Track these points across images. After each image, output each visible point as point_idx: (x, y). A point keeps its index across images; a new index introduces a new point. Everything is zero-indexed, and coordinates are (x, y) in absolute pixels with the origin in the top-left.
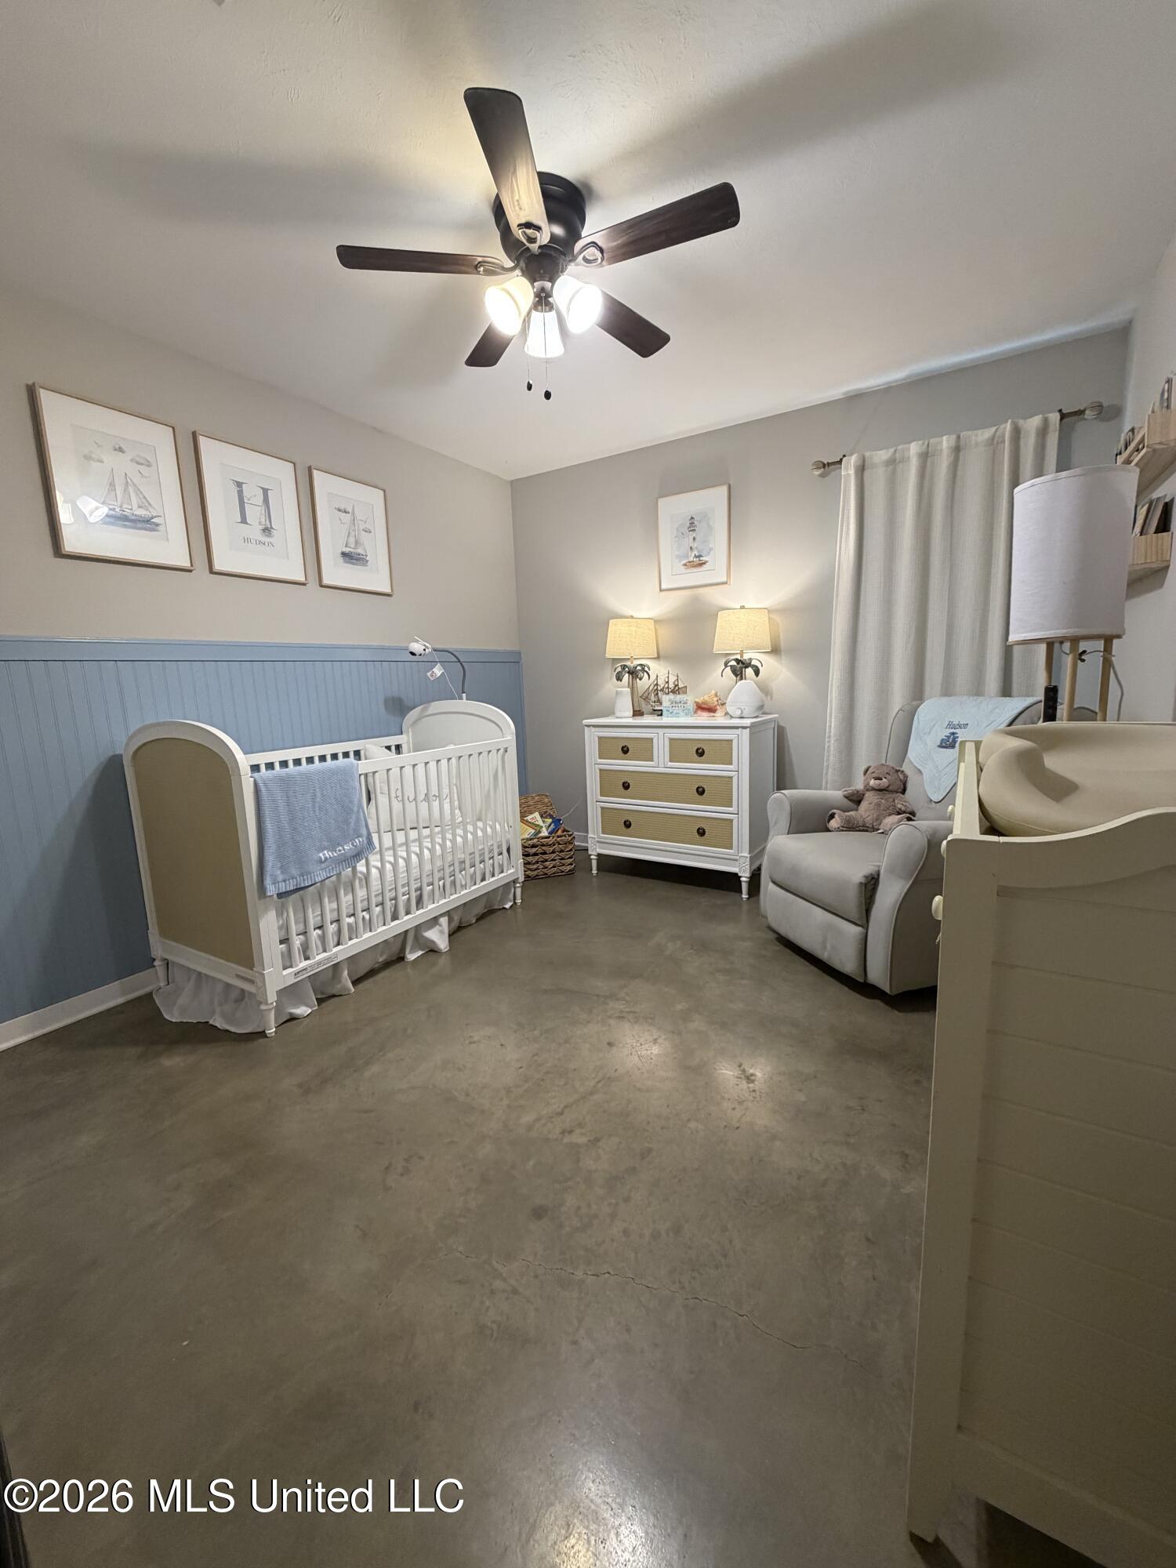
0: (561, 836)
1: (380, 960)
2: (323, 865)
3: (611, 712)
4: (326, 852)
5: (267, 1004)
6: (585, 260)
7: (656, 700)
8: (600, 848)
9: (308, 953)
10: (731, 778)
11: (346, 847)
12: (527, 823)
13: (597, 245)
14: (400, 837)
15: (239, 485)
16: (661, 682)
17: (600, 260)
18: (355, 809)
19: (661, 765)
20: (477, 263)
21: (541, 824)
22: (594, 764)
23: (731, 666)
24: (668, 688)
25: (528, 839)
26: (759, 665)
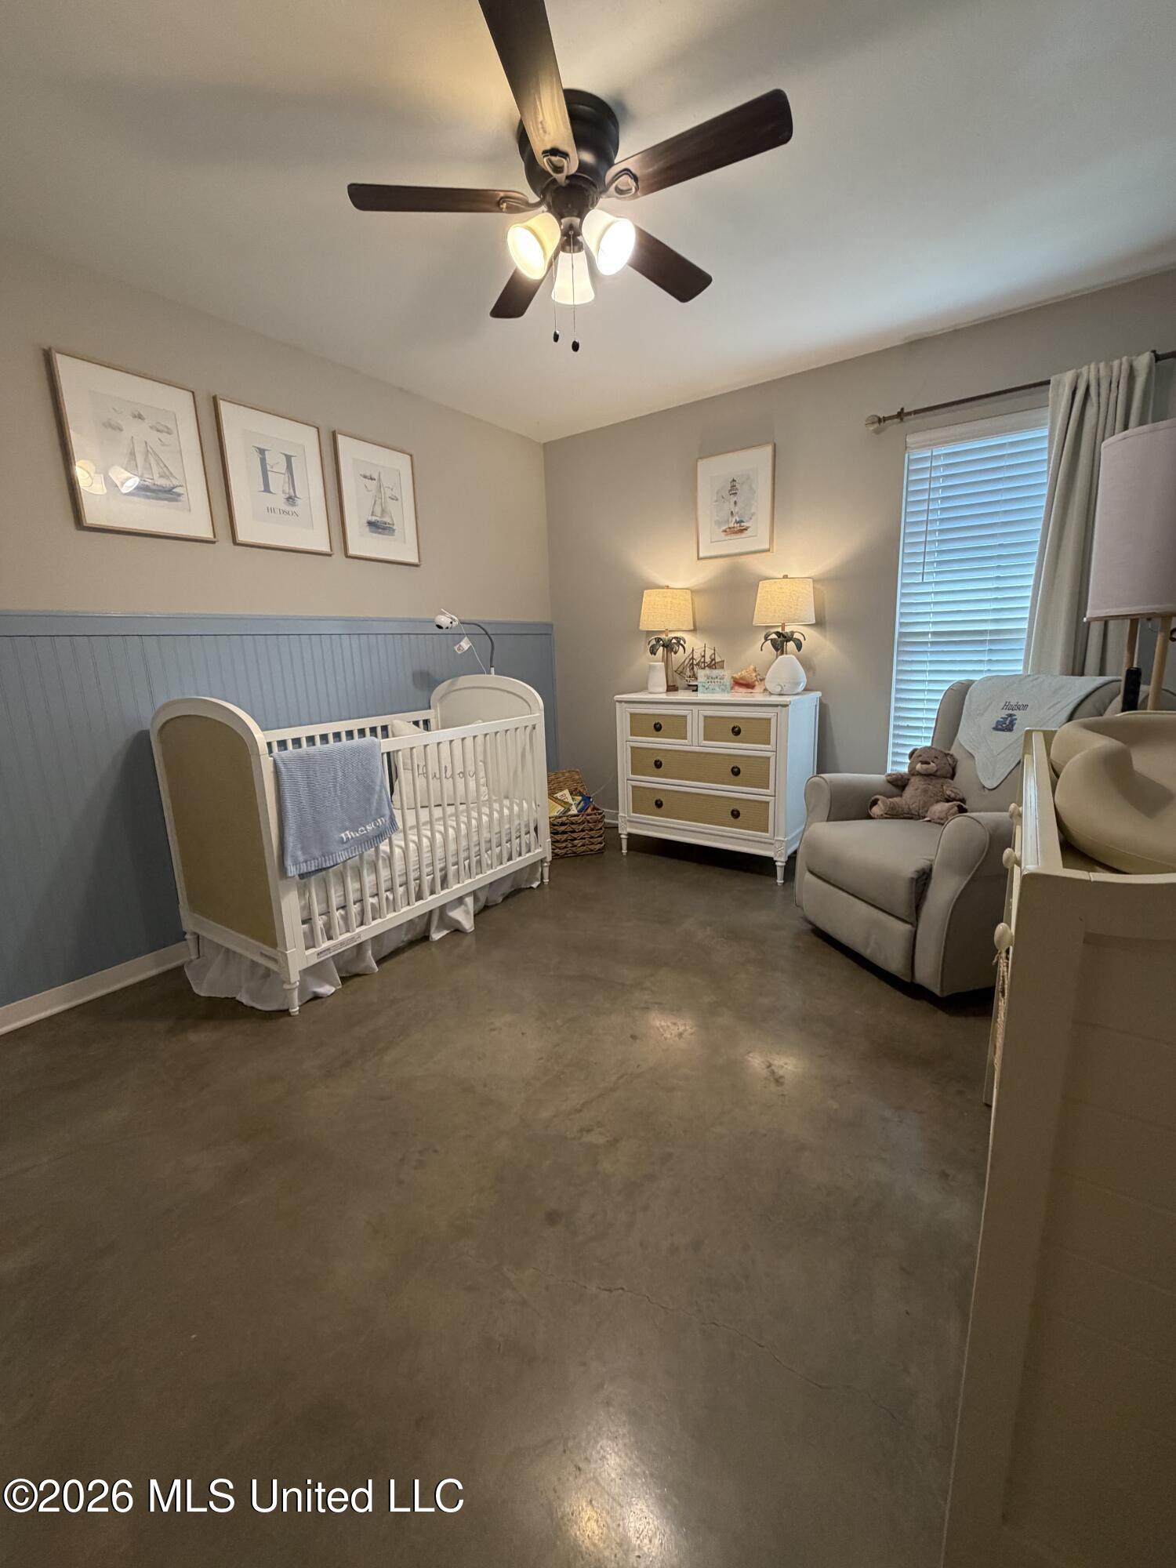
0: (590, 815)
1: (405, 939)
2: (345, 846)
3: (644, 688)
4: (347, 832)
5: (289, 983)
6: (619, 191)
7: (691, 674)
8: (631, 827)
9: (332, 932)
10: (769, 758)
11: (368, 828)
12: (556, 800)
13: (631, 172)
14: (424, 815)
15: (262, 451)
16: (697, 656)
17: (634, 190)
18: (377, 788)
19: (695, 743)
20: (498, 199)
21: (571, 801)
22: (625, 742)
23: (772, 640)
24: (704, 662)
25: (556, 817)
26: (802, 639)
